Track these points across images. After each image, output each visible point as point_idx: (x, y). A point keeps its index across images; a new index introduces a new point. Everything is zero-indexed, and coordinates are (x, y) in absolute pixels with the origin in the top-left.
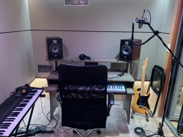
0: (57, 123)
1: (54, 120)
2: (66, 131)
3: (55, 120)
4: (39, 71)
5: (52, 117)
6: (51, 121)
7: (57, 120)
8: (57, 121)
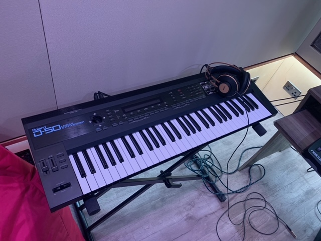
0: (247, 186)
1: (248, 176)
2: (247, 225)
3: (250, 177)
4: (314, 42)
5: (250, 165)
6: (240, 171)
7: (253, 181)
8: (250, 185)
